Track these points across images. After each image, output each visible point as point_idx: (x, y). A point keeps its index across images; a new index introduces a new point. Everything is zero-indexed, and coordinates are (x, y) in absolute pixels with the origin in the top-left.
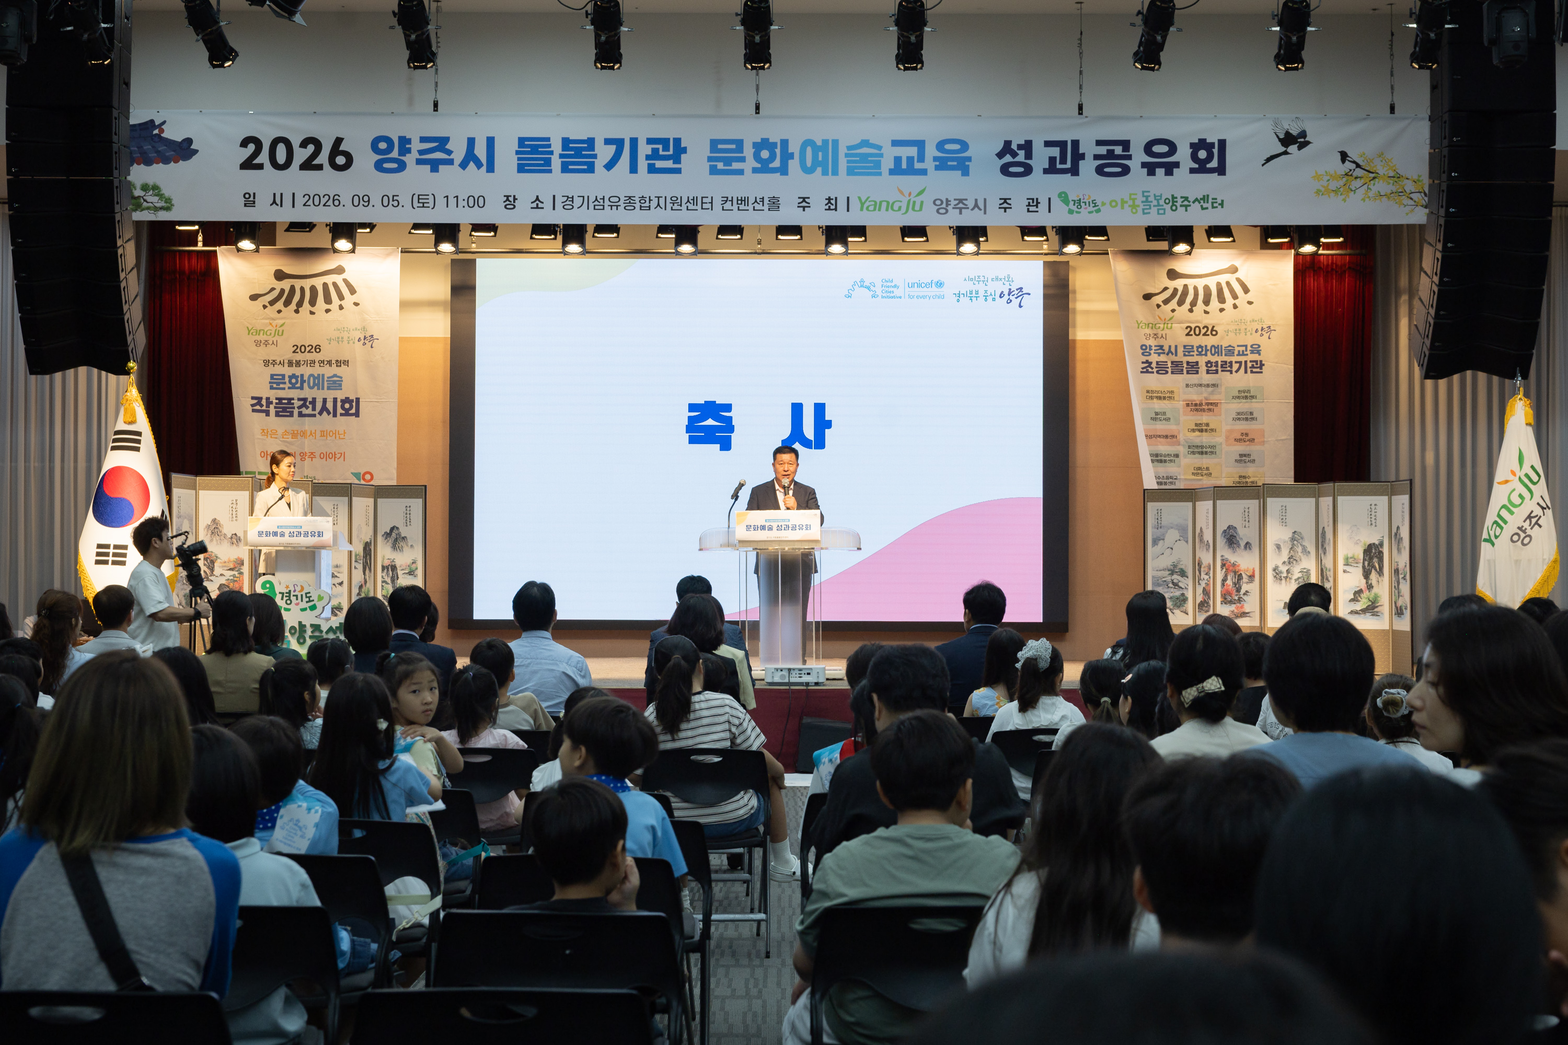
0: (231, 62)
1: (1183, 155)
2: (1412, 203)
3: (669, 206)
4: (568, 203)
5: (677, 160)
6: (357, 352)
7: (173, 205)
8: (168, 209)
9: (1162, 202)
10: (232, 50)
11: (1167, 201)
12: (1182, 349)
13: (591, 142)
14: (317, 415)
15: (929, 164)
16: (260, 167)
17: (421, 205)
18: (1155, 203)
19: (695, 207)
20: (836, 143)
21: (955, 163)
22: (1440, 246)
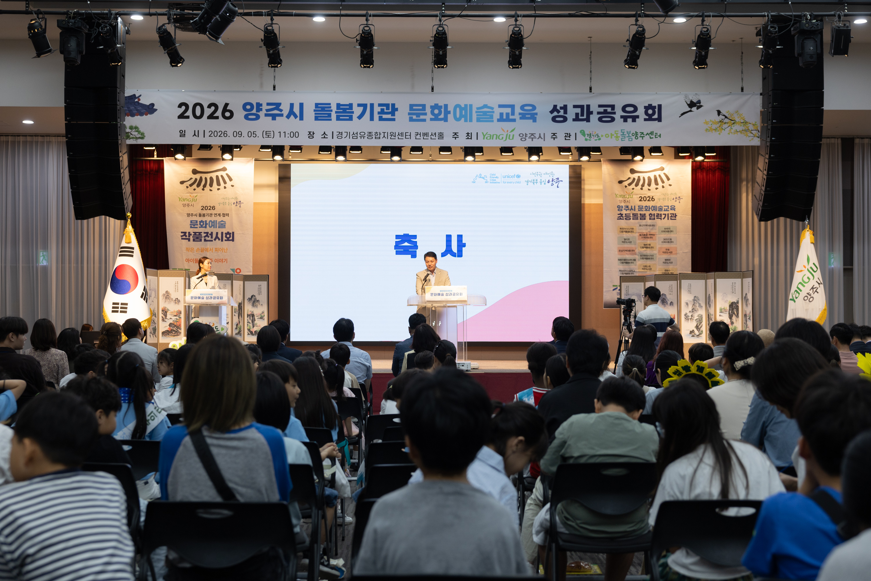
0: (181, 64)
1: (641, 112)
2: (753, 135)
3: (389, 137)
4: (339, 135)
5: (393, 114)
6: (232, 210)
7: (145, 136)
8: (142, 138)
9: (630, 135)
10: (182, 58)
11: (633, 134)
12: (638, 208)
13: (351, 105)
14: (214, 241)
15: (517, 116)
16: (188, 117)
17: (267, 136)
18: (627, 135)
19: (402, 138)
20: (471, 106)
21: (530, 116)
22: (767, 156)
